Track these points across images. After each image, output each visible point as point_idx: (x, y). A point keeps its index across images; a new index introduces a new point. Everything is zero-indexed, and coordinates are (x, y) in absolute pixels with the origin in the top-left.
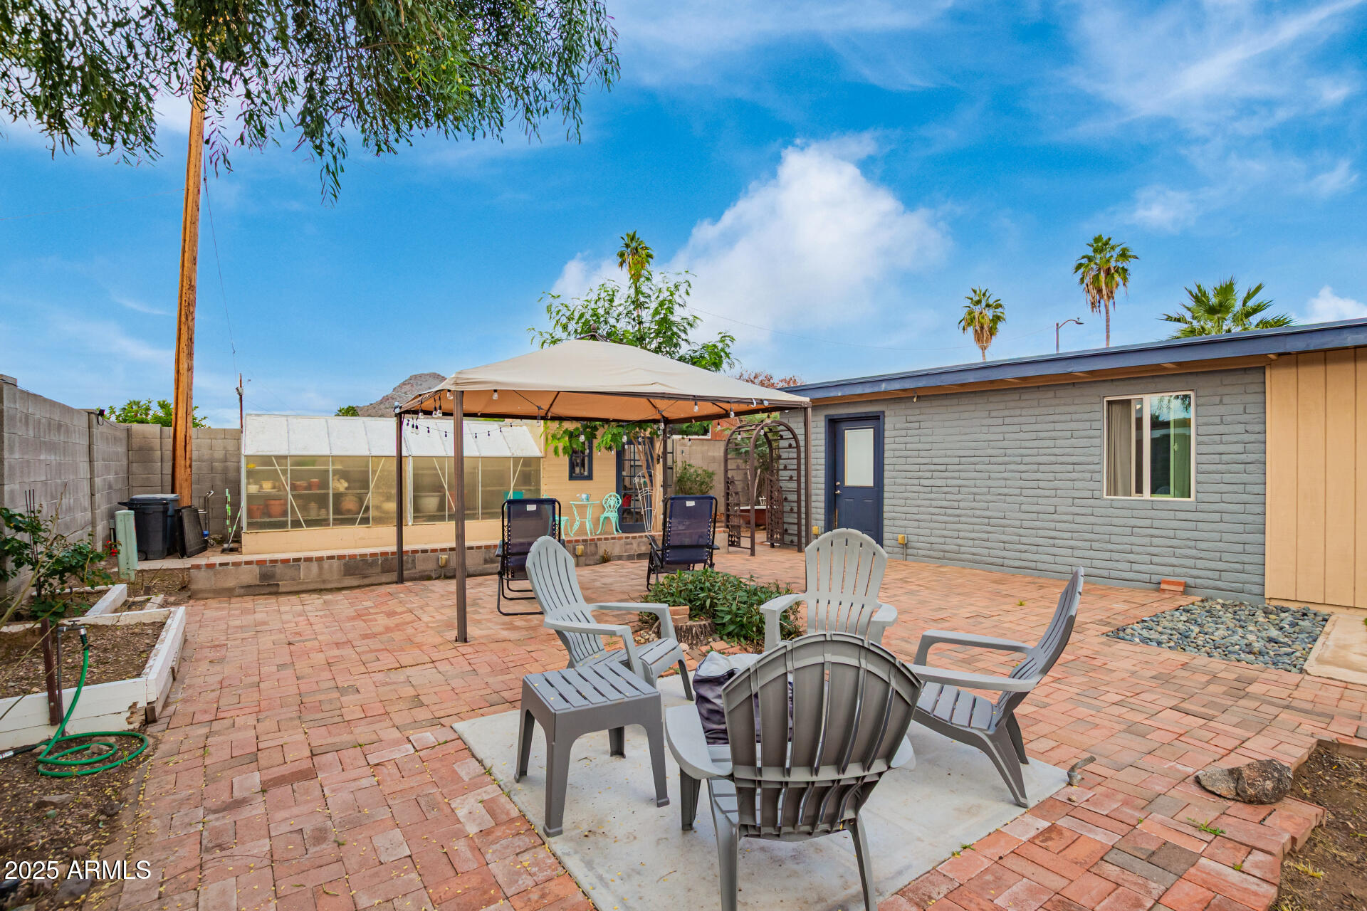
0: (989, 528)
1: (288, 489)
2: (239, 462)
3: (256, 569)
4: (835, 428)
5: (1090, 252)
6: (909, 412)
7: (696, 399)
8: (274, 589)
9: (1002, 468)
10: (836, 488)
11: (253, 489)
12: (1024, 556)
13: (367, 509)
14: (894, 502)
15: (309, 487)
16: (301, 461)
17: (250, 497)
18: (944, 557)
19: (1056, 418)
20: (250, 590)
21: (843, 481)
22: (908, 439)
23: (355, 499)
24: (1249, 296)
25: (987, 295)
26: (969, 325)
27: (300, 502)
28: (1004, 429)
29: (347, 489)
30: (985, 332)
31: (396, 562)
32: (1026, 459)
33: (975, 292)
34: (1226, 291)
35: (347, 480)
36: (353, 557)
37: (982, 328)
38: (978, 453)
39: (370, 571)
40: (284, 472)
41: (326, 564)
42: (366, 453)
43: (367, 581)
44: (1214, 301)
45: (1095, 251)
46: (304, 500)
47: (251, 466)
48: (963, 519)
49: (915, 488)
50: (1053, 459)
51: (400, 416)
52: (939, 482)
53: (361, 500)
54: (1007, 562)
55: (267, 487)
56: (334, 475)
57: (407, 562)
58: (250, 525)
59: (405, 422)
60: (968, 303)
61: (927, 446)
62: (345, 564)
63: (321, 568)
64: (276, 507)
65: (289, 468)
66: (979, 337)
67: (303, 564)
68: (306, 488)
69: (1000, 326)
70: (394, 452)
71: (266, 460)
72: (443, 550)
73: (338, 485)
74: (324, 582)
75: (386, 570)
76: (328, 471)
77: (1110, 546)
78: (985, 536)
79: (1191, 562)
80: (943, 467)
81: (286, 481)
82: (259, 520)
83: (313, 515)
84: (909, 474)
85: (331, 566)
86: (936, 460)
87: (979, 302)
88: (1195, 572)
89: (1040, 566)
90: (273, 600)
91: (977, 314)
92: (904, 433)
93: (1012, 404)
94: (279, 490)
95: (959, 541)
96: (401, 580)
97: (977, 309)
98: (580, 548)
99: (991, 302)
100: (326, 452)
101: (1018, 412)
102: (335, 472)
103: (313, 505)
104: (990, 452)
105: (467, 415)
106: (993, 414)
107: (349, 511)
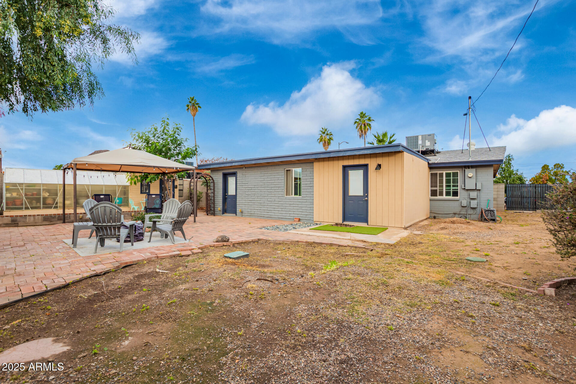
0: (261, 206)
1: (24, 195)
2: (2, 186)
3: (10, 218)
4: (225, 177)
5: (359, 117)
6: (243, 172)
7: (154, 167)
8: (17, 225)
9: (264, 188)
10: (226, 195)
11: (9, 195)
12: (269, 214)
13: (57, 203)
14: (240, 199)
15: (33, 195)
16: (29, 185)
17: (7, 198)
18: (251, 215)
19: (275, 174)
20: (7, 225)
21: (228, 194)
22: (242, 180)
23: (52, 199)
24: (391, 138)
25: (327, 130)
26: (321, 141)
27: (29, 200)
28: (264, 177)
29: (48, 196)
30: (327, 143)
31: (62, 217)
32: (269, 186)
33: (323, 129)
34: (385, 135)
35: (49, 193)
36: (46, 215)
37: (325, 142)
38: (259, 184)
39: (53, 220)
40: (22, 189)
41: (37, 217)
42: (57, 183)
43: (52, 223)
44: (381, 138)
45: (361, 117)
46: (30, 200)
47: (8, 187)
48: (255, 204)
49: (244, 195)
50: (274, 186)
51: (64, 170)
52: (250, 193)
53: (54, 200)
54: (265, 216)
55: (15, 195)
56: (43, 191)
57: (67, 217)
58: (7, 208)
59: (66, 172)
60: (321, 133)
61: (247, 182)
62: (44, 217)
63: (34, 218)
64: (18, 202)
65: (24, 188)
66: (324, 145)
67: (28, 217)
68: (31, 195)
69: (331, 141)
70: (62, 183)
71: (14, 185)
72: (81, 213)
73: (45, 194)
74: (36, 223)
75: (59, 219)
76: (40, 189)
77: (286, 210)
78: (260, 208)
79: (300, 213)
80: (250, 189)
81: (23, 193)
82: (11, 207)
83: (34, 205)
84: (243, 191)
85: (38, 218)
86: (249, 186)
87: (324, 133)
88: (302, 216)
89: (272, 216)
90: (16, 228)
91: (323, 137)
92: (241, 178)
93: (266, 170)
94: (20, 196)
95: (254, 210)
96: (64, 222)
97: (324, 135)
98: (133, 214)
99: (329, 133)
100: (40, 182)
101: (267, 172)
102: (44, 190)
103: (34, 201)
104: (261, 184)
105: (78, 169)
106: (262, 173)
107: (49, 204)
